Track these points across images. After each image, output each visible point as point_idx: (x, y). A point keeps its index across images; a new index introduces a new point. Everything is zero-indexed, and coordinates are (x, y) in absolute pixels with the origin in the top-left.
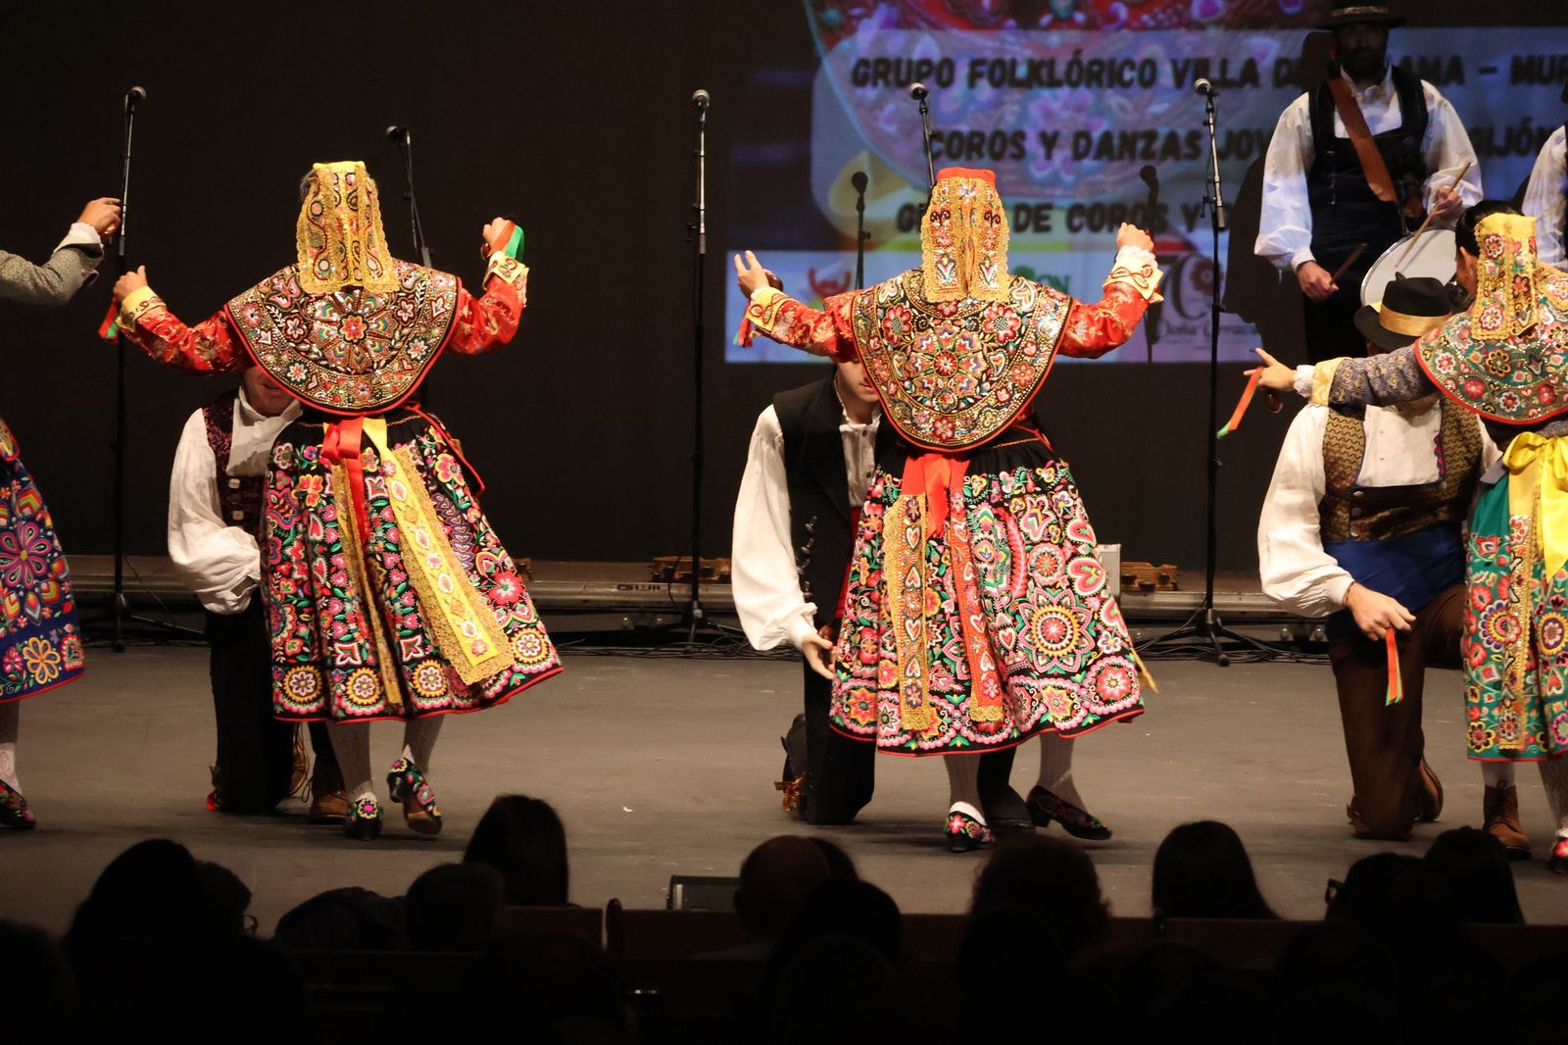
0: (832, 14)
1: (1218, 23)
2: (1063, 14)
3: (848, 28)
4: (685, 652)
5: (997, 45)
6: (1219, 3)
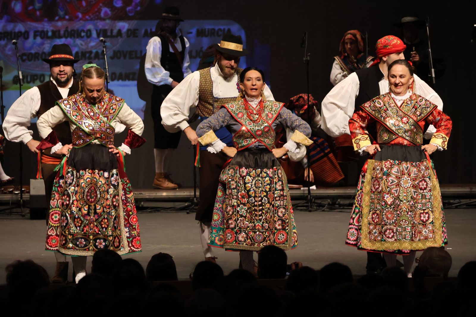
2: (62, 16)
5: (42, 26)
6: (110, 12)
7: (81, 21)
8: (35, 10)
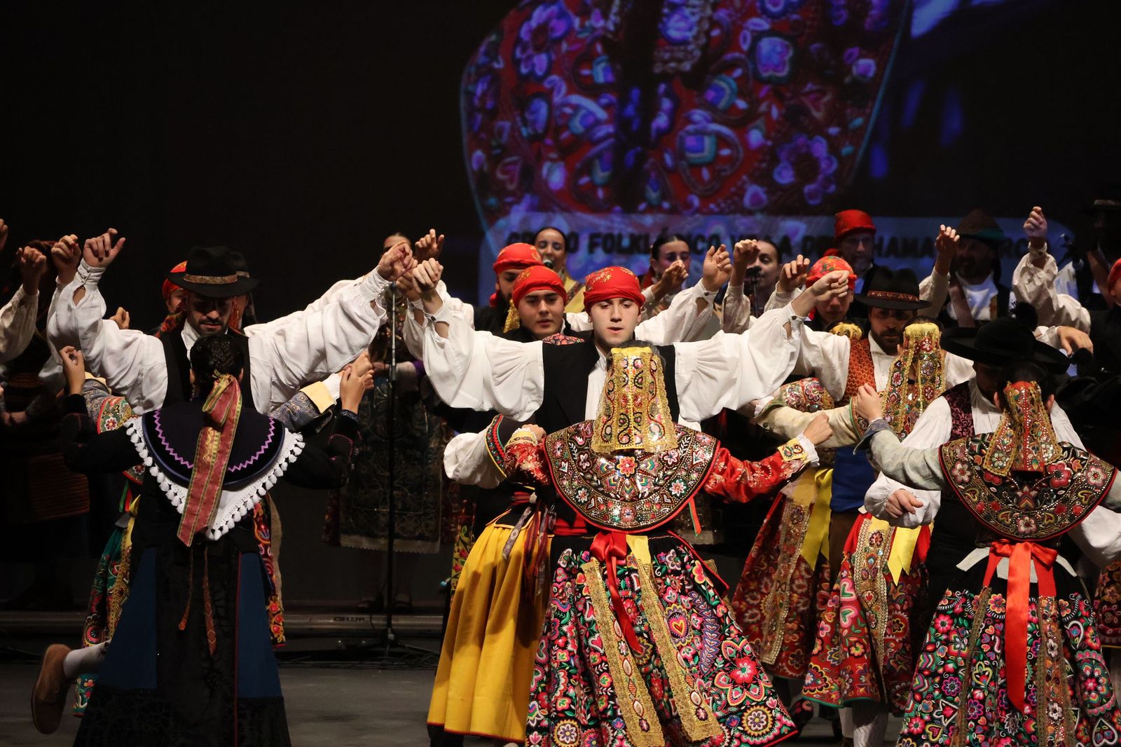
0: (492, 201)
1: (762, 211)
2: (655, 202)
3: (504, 211)
4: (381, 665)
5: (608, 223)
6: (764, 196)
7: (698, 215)
8: (593, 186)
